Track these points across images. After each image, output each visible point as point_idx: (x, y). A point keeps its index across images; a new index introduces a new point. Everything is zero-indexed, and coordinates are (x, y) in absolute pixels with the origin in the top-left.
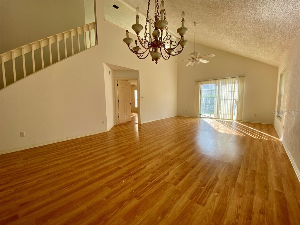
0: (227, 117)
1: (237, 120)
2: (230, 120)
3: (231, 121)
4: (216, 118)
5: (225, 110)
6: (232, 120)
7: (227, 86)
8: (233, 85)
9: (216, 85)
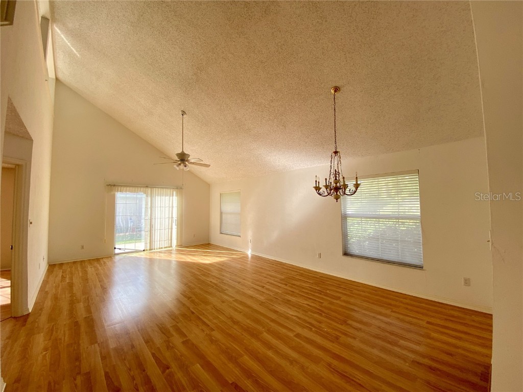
0: (164, 244)
1: (177, 246)
2: (169, 247)
3: (170, 249)
4: (148, 248)
5: (162, 234)
6: (171, 247)
7: (163, 199)
8: (171, 198)
9: (147, 196)
